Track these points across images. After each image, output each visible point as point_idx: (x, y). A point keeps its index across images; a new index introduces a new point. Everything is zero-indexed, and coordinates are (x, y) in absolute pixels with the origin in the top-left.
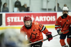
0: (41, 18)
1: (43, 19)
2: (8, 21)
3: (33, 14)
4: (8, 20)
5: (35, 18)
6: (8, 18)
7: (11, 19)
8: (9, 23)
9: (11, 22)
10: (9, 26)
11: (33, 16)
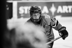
0: (65, 8)
1: (68, 9)
2: (20, 13)
3: (54, 3)
4: (21, 11)
5: (57, 8)
6: (21, 9)
7: (24, 10)
8: (22, 15)
9: (24, 14)
10: (22, 19)
11: (55, 6)
